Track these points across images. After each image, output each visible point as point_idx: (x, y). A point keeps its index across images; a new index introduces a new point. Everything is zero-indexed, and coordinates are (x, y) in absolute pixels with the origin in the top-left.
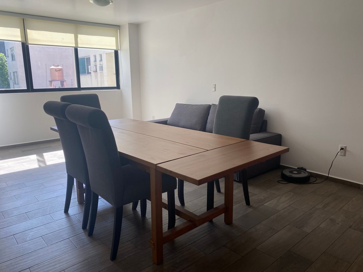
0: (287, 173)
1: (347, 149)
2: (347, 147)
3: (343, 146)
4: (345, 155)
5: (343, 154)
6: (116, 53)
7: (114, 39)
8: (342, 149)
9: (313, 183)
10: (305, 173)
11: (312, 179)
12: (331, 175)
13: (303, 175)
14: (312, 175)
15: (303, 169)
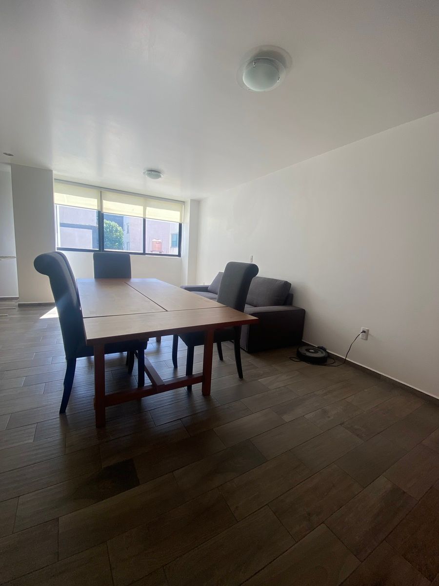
0: (303, 350)
1: (370, 332)
2: (370, 330)
3: (366, 329)
4: (366, 339)
5: (364, 338)
6: (180, 225)
7: (178, 213)
8: (364, 332)
9: (329, 365)
10: (322, 353)
11: (330, 361)
12: (349, 358)
13: (320, 355)
14: (330, 356)
15: (323, 349)
